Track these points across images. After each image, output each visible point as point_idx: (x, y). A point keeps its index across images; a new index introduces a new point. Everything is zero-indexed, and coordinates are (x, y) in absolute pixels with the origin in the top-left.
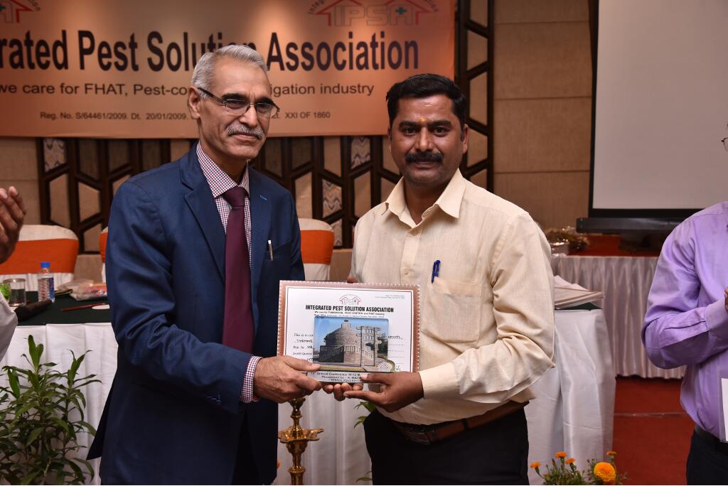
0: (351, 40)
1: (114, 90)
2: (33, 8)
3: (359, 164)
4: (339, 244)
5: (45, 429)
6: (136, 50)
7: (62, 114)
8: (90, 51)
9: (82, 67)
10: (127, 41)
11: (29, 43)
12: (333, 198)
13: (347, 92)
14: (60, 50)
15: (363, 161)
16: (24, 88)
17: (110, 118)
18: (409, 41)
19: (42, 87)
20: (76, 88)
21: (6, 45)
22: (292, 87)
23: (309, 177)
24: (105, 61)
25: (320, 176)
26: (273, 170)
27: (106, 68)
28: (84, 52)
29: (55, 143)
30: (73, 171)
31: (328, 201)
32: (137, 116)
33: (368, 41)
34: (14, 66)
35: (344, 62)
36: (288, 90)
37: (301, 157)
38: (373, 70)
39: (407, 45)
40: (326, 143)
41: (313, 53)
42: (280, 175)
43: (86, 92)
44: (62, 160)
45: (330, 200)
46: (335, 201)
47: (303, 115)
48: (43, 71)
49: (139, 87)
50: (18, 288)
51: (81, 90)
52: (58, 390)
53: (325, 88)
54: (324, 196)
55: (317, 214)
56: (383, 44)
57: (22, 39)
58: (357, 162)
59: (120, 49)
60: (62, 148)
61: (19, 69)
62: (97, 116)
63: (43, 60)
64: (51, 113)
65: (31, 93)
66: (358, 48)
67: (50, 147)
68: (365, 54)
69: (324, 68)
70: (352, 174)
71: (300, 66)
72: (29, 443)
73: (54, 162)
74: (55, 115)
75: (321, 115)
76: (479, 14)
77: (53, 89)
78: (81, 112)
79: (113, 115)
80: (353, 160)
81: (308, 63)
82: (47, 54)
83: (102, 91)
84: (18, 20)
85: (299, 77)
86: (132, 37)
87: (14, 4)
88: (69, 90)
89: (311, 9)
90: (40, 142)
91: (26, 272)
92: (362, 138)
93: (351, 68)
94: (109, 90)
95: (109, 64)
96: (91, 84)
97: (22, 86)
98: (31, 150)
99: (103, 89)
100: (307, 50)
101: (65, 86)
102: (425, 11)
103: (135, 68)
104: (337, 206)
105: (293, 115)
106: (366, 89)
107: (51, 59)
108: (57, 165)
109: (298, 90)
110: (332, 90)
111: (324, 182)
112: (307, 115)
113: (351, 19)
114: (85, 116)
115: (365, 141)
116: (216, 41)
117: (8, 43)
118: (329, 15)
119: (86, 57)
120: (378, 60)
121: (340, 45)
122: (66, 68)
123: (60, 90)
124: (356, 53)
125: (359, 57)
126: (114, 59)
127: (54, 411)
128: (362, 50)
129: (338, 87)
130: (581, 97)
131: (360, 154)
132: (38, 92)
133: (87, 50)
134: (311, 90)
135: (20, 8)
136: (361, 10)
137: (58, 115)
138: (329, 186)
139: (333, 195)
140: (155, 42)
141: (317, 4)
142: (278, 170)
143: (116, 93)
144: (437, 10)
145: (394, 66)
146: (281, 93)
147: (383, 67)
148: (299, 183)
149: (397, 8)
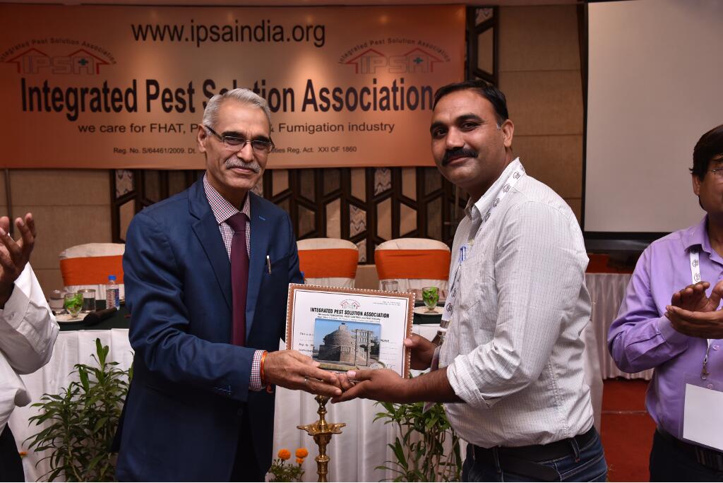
0: (375, 86)
1: (174, 129)
2: (110, 62)
3: (381, 191)
4: (363, 261)
5: (109, 419)
6: (193, 95)
7: (131, 149)
8: (155, 97)
9: (149, 110)
10: (186, 89)
11: (106, 90)
12: (359, 220)
13: (372, 129)
14: (131, 96)
15: (385, 189)
16: (101, 127)
17: (171, 152)
18: (425, 87)
19: (116, 127)
20: (143, 127)
21: (87, 92)
22: (324, 126)
23: (338, 202)
24: (168, 104)
25: (348, 202)
26: (307, 197)
27: (168, 110)
28: (150, 97)
29: (125, 174)
30: (140, 198)
31: (354, 223)
32: (193, 150)
33: (390, 86)
34: (94, 110)
35: (369, 104)
36: (321, 128)
37: (331, 185)
38: (394, 111)
39: (424, 90)
40: (353, 173)
41: (343, 96)
42: (314, 201)
43: (151, 131)
44: (130, 188)
45: (356, 222)
46: (360, 223)
47: (333, 149)
48: (117, 113)
49: (196, 126)
50: (90, 297)
51: (147, 129)
52: (120, 385)
53: (353, 126)
54: (351, 219)
55: (345, 235)
56: (402, 89)
57: (101, 88)
58: (379, 189)
59: (180, 95)
60: (130, 178)
61: (98, 112)
62: (160, 151)
63: (117, 104)
64: (122, 148)
65: (106, 132)
66: (381, 92)
67: (121, 177)
68: (387, 98)
69: (352, 109)
70: (375, 200)
71: (331, 108)
72: (96, 431)
73: (124, 190)
74: (125, 150)
75: (349, 149)
76: (485, 64)
77: (125, 128)
78: (147, 147)
79: (173, 150)
80: (376, 188)
81: (338, 105)
82: (120, 100)
83: (164, 130)
84: (98, 72)
85: (330, 117)
86: (190, 85)
87: (94, 59)
88: (137, 129)
89: (342, 60)
90: (112, 173)
91: (97, 283)
92: (384, 169)
93: (375, 109)
94: (170, 129)
95: (171, 107)
96: (156, 124)
97: (99, 126)
98: (105, 180)
99: (166, 128)
100: (337, 94)
101: (134, 126)
102: (439, 61)
103: (192, 110)
104: (362, 227)
105: (325, 149)
106: (387, 127)
107: (123, 103)
108: (126, 192)
109: (330, 128)
110: (358, 128)
111: (351, 206)
112: (337, 149)
113: (375, 68)
114: (150, 150)
115: (386, 172)
116: (260, 87)
117: (89, 91)
118: (357, 64)
119: (152, 101)
120: (398, 103)
121: (366, 90)
122: (136, 111)
123: (130, 128)
124: (379, 96)
125: (382, 99)
126: (175, 103)
127: (117, 404)
128: (385, 94)
129: (364, 126)
130: (575, 135)
131: (382, 183)
132: (112, 131)
133: (152, 95)
134: (341, 127)
135: (99, 61)
136: (384, 60)
137: (128, 150)
138: (356, 210)
139: (358, 218)
140: (209, 88)
141: (346, 55)
142: (311, 197)
143: (176, 131)
144: (449, 60)
145: (412, 108)
146: (315, 132)
147: (402, 108)
148: (329, 207)
149: (415, 59)
